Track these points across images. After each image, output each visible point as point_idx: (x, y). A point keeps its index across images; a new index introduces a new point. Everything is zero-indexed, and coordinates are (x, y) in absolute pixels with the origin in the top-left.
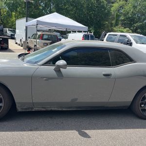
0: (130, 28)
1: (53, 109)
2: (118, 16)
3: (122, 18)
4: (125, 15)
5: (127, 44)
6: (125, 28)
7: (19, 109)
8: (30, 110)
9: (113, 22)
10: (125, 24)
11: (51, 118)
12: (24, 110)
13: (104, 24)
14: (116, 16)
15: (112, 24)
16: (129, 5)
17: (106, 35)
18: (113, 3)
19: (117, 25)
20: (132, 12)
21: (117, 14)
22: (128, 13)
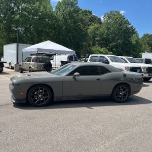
0: (106, 48)
2: (94, 37)
3: (98, 38)
4: (100, 36)
6: (102, 48)
9: (90, 43)
10: (101, 44)
13: (83, 45)
15: (89, 44)
16: (104, 27)
17: (89, 56)
18: (89, 25)
19: (94, 45)
20: (107, 33)
21: (93, 35)
22: (103, 34)
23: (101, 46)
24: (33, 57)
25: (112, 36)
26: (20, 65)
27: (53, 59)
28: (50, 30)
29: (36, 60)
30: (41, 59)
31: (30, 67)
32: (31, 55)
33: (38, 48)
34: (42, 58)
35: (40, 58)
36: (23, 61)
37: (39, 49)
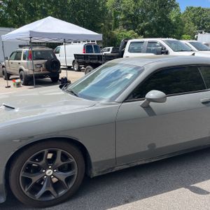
0: (134, 30)
1: (139, 163)
5: (162, 53)
6: (128, 30)
7: (95, 173)
8: (110, 171)
9: (111, 23)
10: (127, 25)
11: (135, 176)
12: (100, 174)
13: (100, 27)
14: (115, 14)
15: (110, 26)
17: (126, 43)
19: (116, 26)
20: (134, 8)
21: (114, 11)
22: (129, 9)
23: (127, 27)
24: (24, 50)
25: (142, 12)
26: (3, 67)
27: (58, 52)
28: (48, 5)
29: (30, 56)
30: (39, 53)
31: (21, 70)
32: (21, 46)
33: (31, 32)
34: (41, 51)
35: (37, 51)
36: (6, 58)
37: (32, 34)
